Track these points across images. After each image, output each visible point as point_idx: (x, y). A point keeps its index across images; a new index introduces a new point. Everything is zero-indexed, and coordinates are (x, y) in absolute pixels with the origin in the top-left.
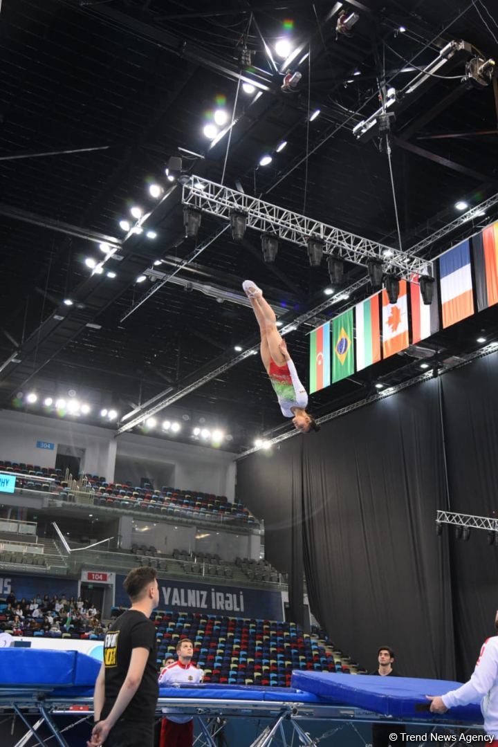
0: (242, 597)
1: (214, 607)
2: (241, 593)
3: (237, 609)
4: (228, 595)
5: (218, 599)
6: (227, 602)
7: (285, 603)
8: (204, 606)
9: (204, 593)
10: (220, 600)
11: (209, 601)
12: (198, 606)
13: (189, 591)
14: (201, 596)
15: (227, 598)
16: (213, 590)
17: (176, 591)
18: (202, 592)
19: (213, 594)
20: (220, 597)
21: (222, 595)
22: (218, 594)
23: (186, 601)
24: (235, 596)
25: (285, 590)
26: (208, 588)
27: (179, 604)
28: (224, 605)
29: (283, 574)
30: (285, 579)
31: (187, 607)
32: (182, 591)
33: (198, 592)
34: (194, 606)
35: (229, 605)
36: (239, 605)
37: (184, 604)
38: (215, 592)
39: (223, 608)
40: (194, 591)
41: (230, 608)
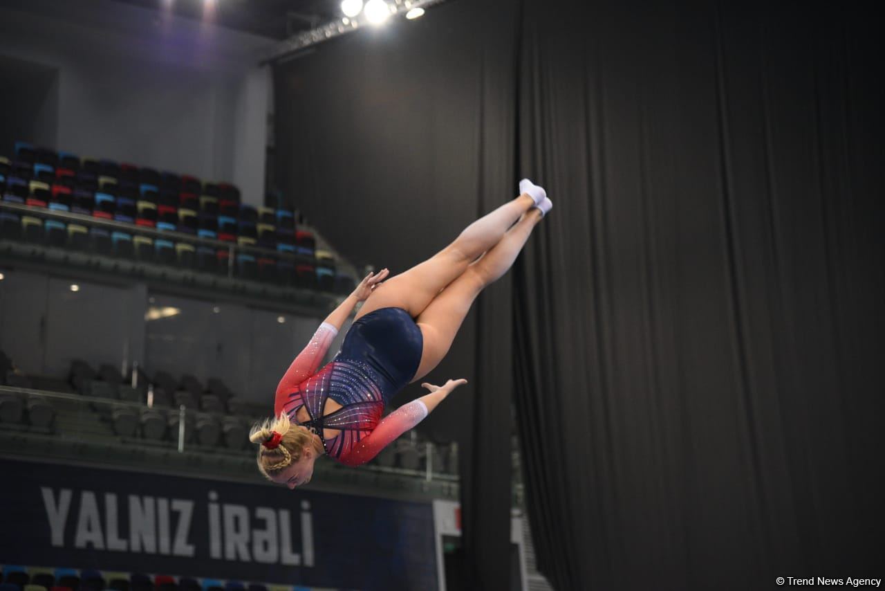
0: (307, 519)
1: (215, 551)
2: (305, 505)
3: (290, 559)
4: (262, 513)
5: (229, 524)
6: (259, 535)
7: (446, 538)
8: (183, 548)
9: (185, 508)
10: (237, 529)
11: (199, 533)
12: (165, 548)
13: (134, 501)
14: (174, 517)
15: (258, 524)
16: (213, 496)
17: (88, 499)
18: (178, 505)
19: (214, 509)
20: (236, 520)
21: (242, 512)
22: (231, 510)
23: (124, 532)
24: (285, 515)
25: (448, 497)
26: (196, 491)
27: (99, 544)
28: (250, 545)
29: (438, 444)
30: (446, 461)
31: (129, 552)
32: (111, 500)
33: (163, 503)
34: (150, 547)
35: (266, 545)
36: (297, 547)
37: (115, 543)
38: (221, 502)
39: (245, 556)
40: (149, 501)
41: (270, 556)
